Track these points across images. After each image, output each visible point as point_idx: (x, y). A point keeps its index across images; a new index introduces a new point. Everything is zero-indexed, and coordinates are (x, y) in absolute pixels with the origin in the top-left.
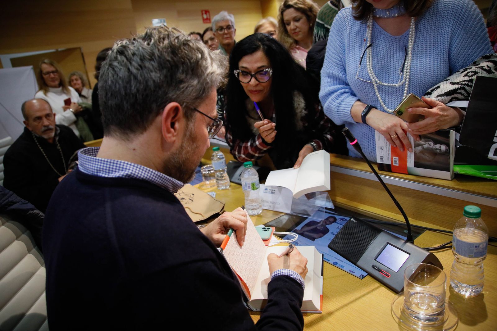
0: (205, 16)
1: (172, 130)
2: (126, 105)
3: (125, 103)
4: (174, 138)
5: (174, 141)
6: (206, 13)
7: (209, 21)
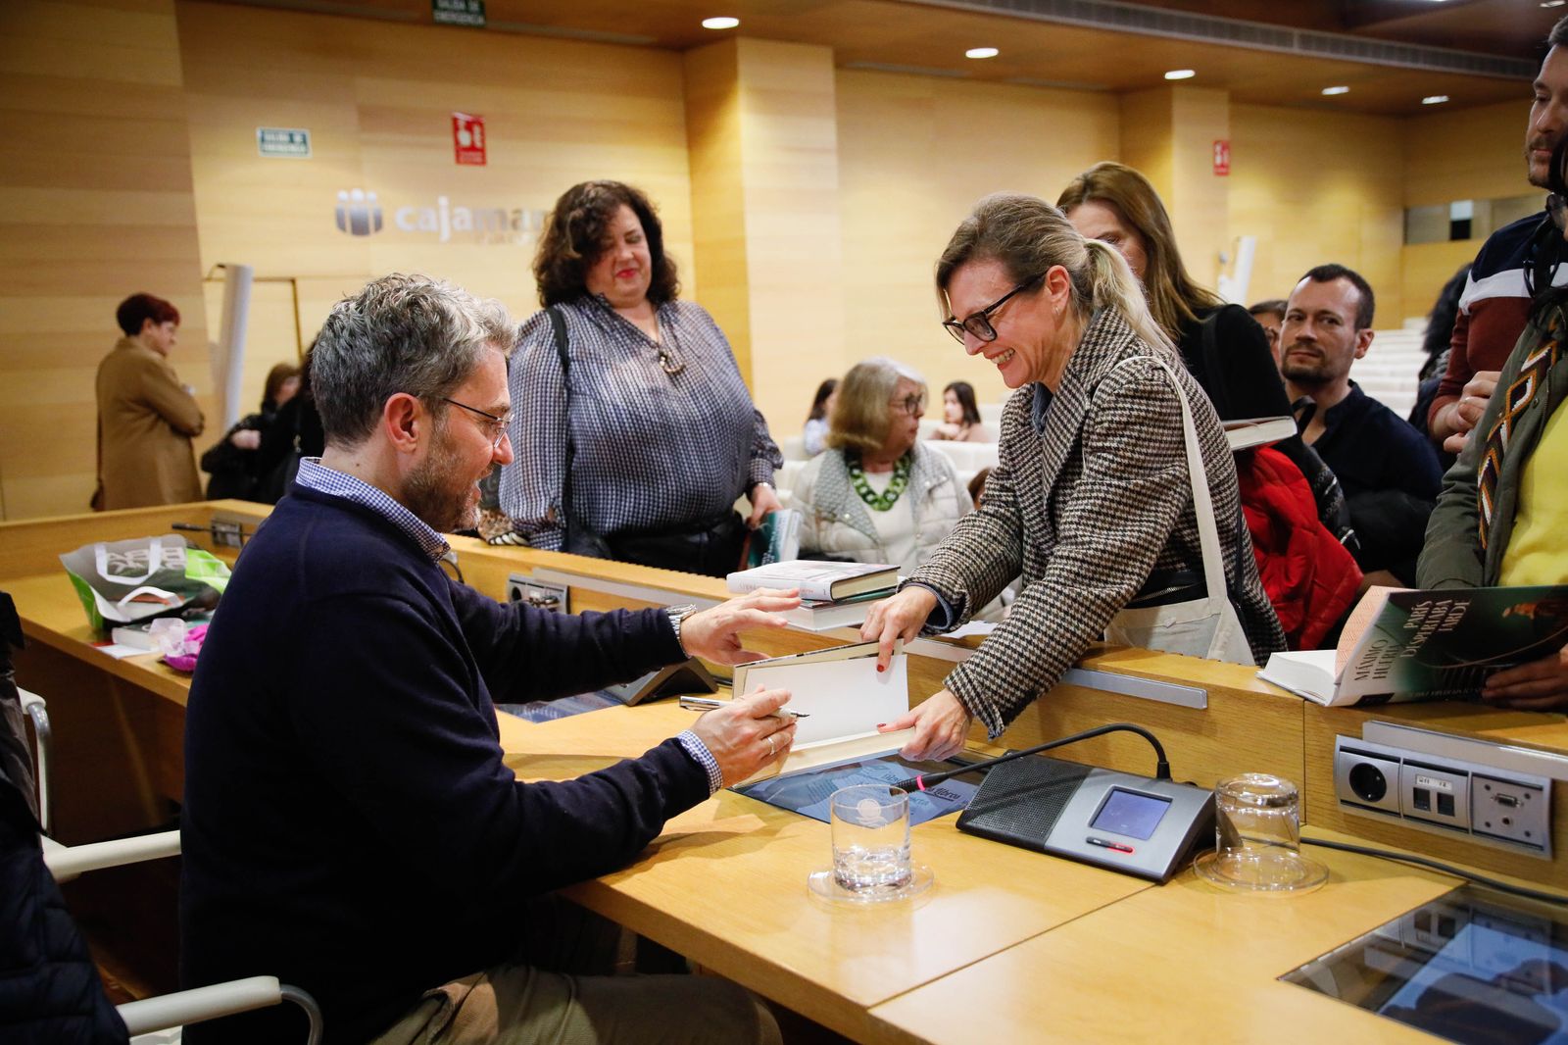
0: (465, 139)
1: (406, 434)
2: (338, 401)
3: (335, 397)
4: (414, 446)
5: (414, 450)
6: (469, 127)
7: (479, 159)
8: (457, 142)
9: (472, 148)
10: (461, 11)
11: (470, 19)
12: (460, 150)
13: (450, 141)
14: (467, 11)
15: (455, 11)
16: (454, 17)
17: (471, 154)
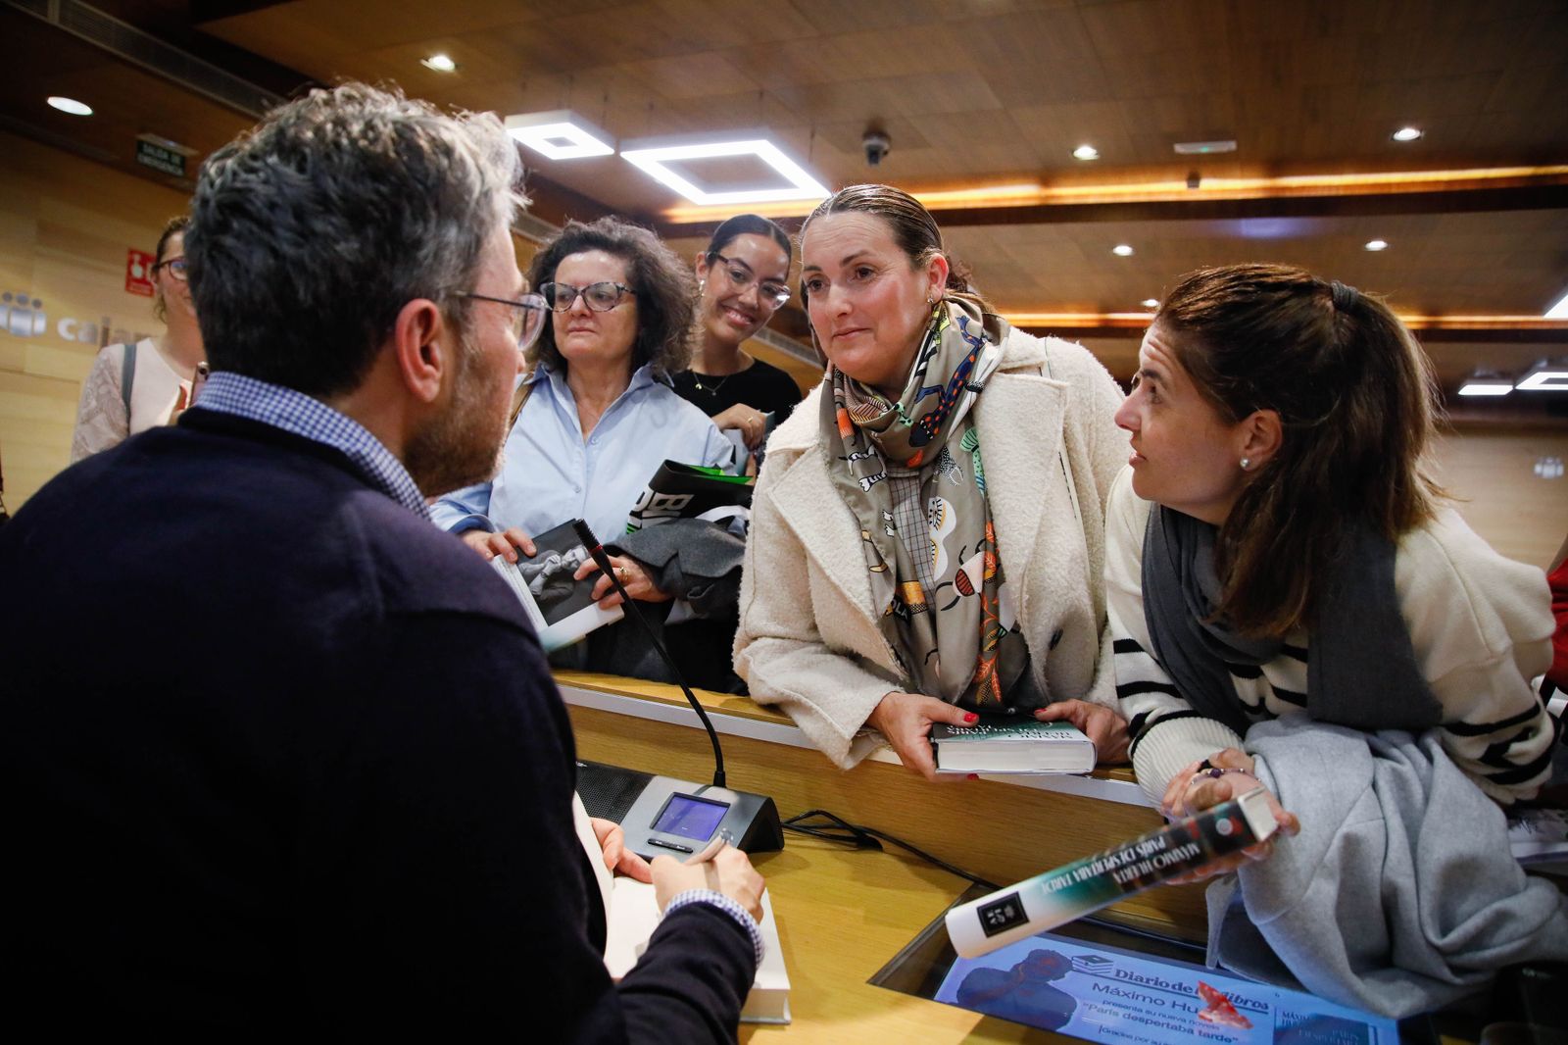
0: (137, 271)
6: (143, 263)
7: (148, 292)
8: (130, 273)
9: (143, 281)
10: (163, 160)
11: (170, 169)
12: (130, 280)
13: (124, 271)
14: (169, 161)
15: (158, 159)
16: (156, 163)
17: (142, 286)
